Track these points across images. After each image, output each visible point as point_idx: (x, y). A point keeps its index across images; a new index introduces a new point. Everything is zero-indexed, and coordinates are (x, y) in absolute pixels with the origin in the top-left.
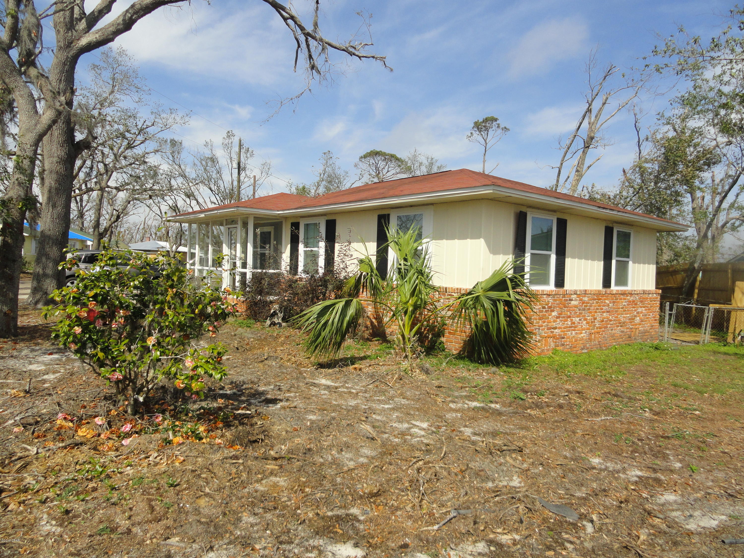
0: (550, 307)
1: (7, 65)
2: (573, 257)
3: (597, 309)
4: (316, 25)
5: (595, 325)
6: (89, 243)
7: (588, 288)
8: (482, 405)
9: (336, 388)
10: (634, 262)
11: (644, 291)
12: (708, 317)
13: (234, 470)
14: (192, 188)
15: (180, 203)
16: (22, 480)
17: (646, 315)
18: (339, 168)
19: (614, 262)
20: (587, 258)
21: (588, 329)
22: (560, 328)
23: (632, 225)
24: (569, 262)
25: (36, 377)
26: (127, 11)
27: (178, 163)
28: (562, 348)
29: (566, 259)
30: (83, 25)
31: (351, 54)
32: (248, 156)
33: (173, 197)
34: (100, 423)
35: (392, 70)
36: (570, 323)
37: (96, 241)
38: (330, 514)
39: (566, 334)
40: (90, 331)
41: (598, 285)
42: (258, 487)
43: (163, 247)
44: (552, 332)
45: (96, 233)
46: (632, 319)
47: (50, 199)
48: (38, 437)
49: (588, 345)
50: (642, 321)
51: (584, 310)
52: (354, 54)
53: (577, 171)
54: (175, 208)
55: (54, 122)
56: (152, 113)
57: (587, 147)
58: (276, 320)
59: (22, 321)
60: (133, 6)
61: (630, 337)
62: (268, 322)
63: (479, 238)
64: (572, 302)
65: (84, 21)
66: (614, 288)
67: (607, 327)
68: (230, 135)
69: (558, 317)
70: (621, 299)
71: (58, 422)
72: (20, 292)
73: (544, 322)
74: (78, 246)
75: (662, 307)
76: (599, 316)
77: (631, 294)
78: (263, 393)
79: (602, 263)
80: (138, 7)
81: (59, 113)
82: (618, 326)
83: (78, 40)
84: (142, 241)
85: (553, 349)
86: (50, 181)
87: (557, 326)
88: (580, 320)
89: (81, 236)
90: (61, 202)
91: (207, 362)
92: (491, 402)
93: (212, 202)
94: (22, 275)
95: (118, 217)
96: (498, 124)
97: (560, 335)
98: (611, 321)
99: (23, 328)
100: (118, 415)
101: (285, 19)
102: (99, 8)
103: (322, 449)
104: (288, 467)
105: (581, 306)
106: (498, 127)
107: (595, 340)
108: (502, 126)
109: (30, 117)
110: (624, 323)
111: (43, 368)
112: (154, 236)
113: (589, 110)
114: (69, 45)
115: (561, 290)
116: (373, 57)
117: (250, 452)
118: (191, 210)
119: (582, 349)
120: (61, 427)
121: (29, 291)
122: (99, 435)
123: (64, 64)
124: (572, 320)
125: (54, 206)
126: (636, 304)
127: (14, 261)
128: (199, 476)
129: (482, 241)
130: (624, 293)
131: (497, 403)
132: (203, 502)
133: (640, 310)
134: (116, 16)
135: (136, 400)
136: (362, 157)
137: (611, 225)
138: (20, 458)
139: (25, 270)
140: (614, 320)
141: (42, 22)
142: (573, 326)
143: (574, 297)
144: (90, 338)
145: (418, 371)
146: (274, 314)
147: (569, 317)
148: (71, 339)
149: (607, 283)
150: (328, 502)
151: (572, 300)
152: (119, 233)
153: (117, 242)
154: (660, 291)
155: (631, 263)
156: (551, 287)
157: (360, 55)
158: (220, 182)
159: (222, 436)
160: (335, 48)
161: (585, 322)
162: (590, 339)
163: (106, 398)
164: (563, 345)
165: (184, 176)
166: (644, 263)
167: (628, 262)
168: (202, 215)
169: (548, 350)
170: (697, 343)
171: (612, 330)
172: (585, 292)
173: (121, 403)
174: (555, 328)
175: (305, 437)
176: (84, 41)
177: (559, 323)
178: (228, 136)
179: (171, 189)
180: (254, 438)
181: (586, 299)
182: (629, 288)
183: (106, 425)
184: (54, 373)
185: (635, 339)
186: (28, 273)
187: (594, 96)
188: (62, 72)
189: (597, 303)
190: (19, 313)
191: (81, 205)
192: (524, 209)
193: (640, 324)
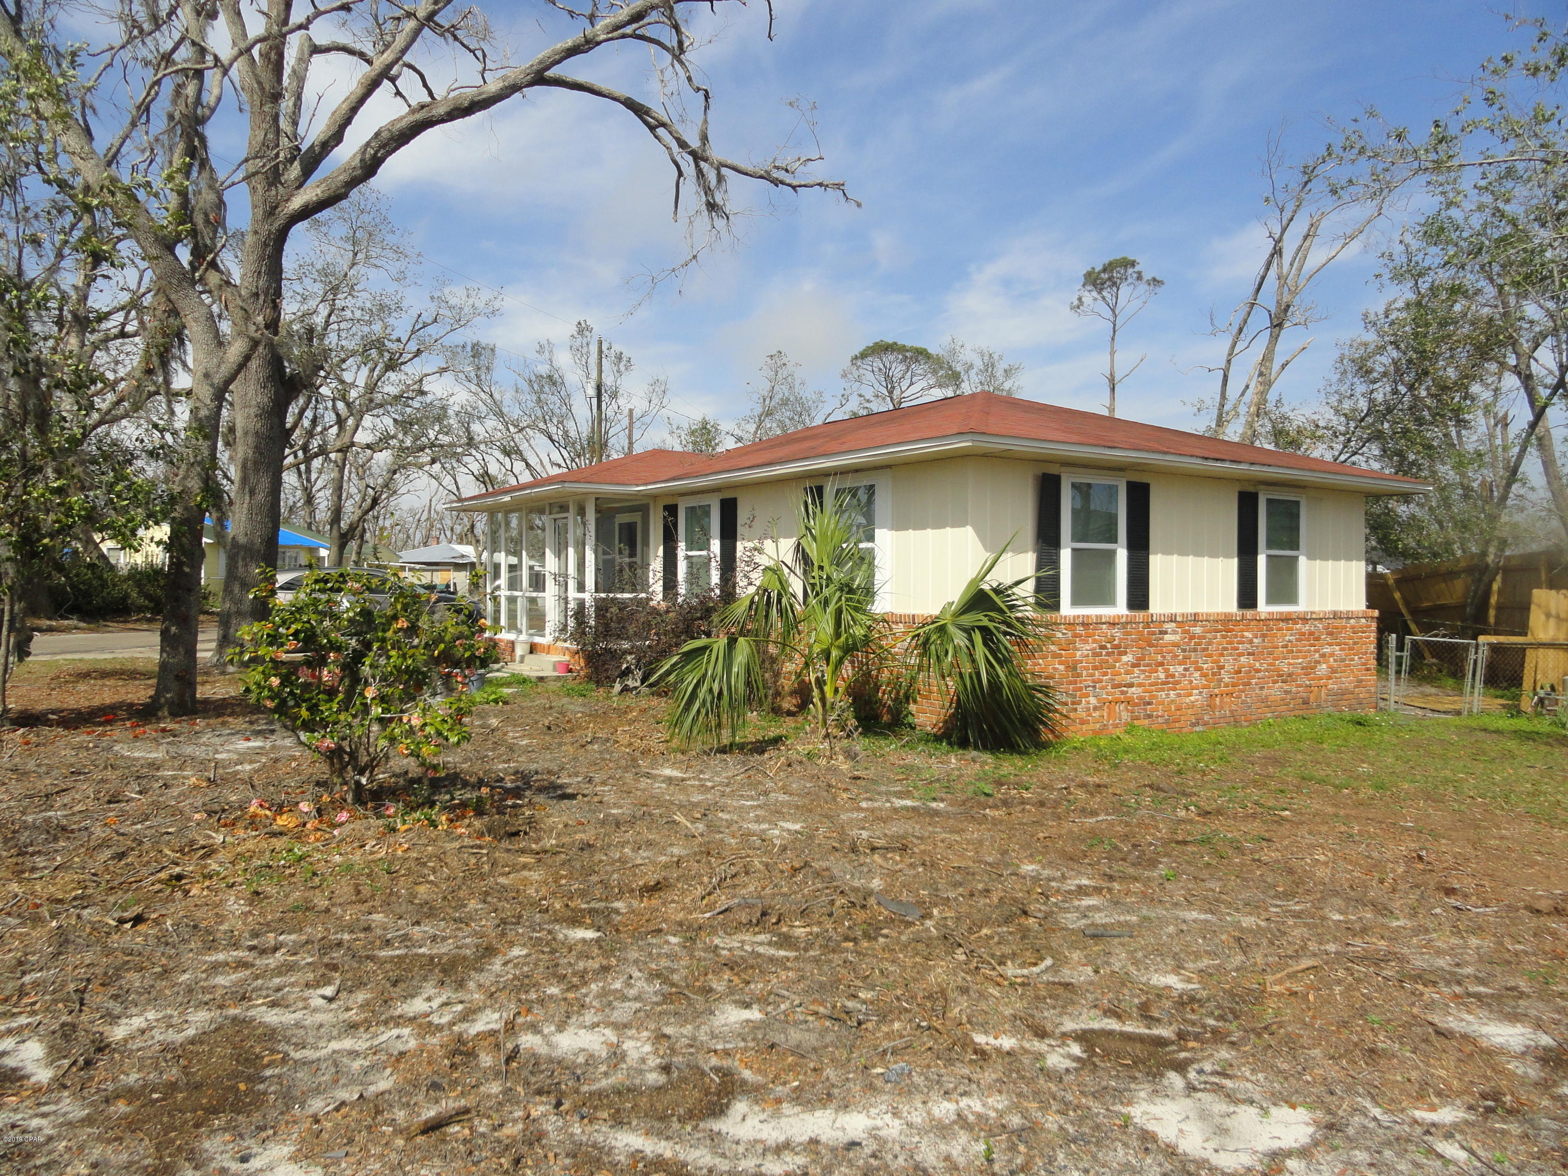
0: (1117, 647)
1: (174, 272)
2: (1167, 552)
3: (1225, 649)
4: (704, 138)
5: (1221, 680)
6: (324, 553)
7: (1204, 608)
8: (916, 804)
9: (683, 780)
10: (1311, 557)
11: (1335, 613)
12: (1475, 661)
13: (473, 861)
14: (516, 437)
15: (493, 469)
16: (205, 867)
17: (1343, 660)
18: (803, 384)
19: (1262, 560)
20: (1198, 553)
21: (1204, 687)
22: (1140, 685)
23: (1304, 487)
24: (1157, 563)
25: (224, 767)
26: (368, 144)
27: (487, 389)
28: (1146, 722)
29: (1152, 558)
30: (295, 171)
31: (776, 182)
32: (622, 368)
33: (479, 457)
34: (306, 809)
35: (859, 205)
36: (1162, 676)
37: (335, 549)
38: (584, 906)
39: (1156, 697)
40: (292, 683)
41: (1227, 601)
42: (502, 880)
43: (463, 556)
44: (1123, 693)
45: (335, 532)
46: (1309, 669)
47: (244, 480)
48: (225, 825)
49: (1206, 718)
50: (1334, 671)
51: (1195, 650)
52: (782, 183)
53: (1261, 374)
54: (485, 477)
55: (247, 358)
56: (432, 298)
57: (1277, 325)
58: (630, 683)
59: (202, 692)
60: (377, 135)
61: (1306, 702)
62: (618, 687)
63: (963, 525)
64: (1166, 637)
65: (296, 163)
66: (1263, 607)
67: (1249, 684)
68: (582, 329)
69: (1134, 665)
70: (1281, 629)
71: (252, 809)
72: (199, 646)
73: (1105, 674)
74: (304, 559)
75: (1381, 646)
76: (1229, 663)
77: (1305, 620)
78: (561, 787)
79: (1235, 562)
80: (385, 135)
81: (255, 344)
82: (1275, 682)
83: (287, 201)
84: (425, 544)
85: (1126, 724)
86: (243, 449)
87: (1135, 681)
88: (1186, 669)
89: (310, 539)
90: (264, 483)
91: (444, 721)
92: (934, 799)
93: (553, 464)
94: (202, 617)
95: (375, 501)
96: (1139, 273)
97: (1140, 698)
98: (1258, 671)
99: (206, 702)
100: (332, 802)
101: (652, 129)
102: (323, 137)
103: (609, 845)
104: (549, 861)
105: (1188, 644)
106: (1139, 277)
107: (1222, 708)
108: (1147, 276)
109: (209, 353)
110: (1290, 675)
111: (235, 757)
112: (448, 533)
113: (1277, 252)
114: (271, 212)
115: (1140, 615)
116: (820, 185)
117: (505, 844)
118: (513, 482)
119: (1194, 725)
120: (255, 816)
121: (213, 645)
122: (304, 825)
123: (266, 245)
124: (1166, 671)
125: (252, 493)
126: (1318, 639)
127: (189, 590)
128: (425, 864)
129: (969, 529)
130: (1287, 619)
131: (942, 800)
132: (422, 889)
133: (1327, 650)
134: (351, 154)
135: (358, 783)
136: (856, 358)
137: (1251, 489)
138: (203, 847)
139: (207, 608)
140: (1267, 670)
141: (226, 197)
142: (1171, 682)
143: (1170, 626)
144: (291, 693)
145: (841, 757)
146: (628, 671)
147: (1162, 664)
148: (266, 693)
149: (1247, 598)
150: (583, 894)
151: (1166, 633)
152: (383, 529)
153: (375, 548)
154: (1376, 613)
155: (1303, 561)
156: (1120, 608)
157: (795, 183)
158: (570, 425)
159: (469, 826)
160: (746, 174)
161: (1197, 674)
162: (1211, 706)
163: (318, 784)
164: (1150, 716)
165: (500, 414)
166: (1336, 558)
167: (1296, 558)
168: (507, 498)
169: (1116, 726)
170: (1458, 713)
171: (1262, 688)
172: (1196, 618)
173: (337, 788)
174: (1131, 685)
175: (593, 832)
176: (297, 203)
177: (1138, 676)
178: (581, 332)
179: (471, 442)
180: (514, 830)
181: (1198, 630)
182: (1301, 606)
183: (314, 813)
184: (251, 762)
185: (1319, 706)
186: (213, 613)
187: (1285, 222)
188: (261, 258)
189: (1223, 637)
190: (199, 679)
191: (308, 480)
192: (1053, 470)
193: (1330, 678)
